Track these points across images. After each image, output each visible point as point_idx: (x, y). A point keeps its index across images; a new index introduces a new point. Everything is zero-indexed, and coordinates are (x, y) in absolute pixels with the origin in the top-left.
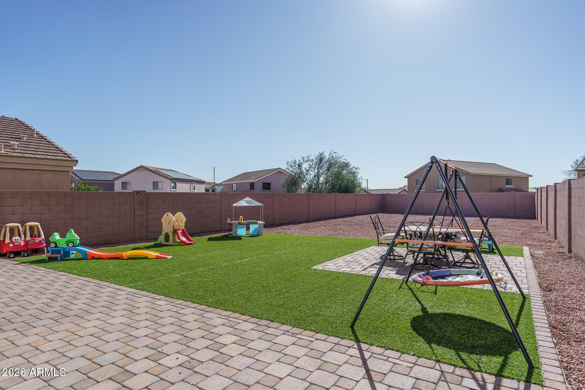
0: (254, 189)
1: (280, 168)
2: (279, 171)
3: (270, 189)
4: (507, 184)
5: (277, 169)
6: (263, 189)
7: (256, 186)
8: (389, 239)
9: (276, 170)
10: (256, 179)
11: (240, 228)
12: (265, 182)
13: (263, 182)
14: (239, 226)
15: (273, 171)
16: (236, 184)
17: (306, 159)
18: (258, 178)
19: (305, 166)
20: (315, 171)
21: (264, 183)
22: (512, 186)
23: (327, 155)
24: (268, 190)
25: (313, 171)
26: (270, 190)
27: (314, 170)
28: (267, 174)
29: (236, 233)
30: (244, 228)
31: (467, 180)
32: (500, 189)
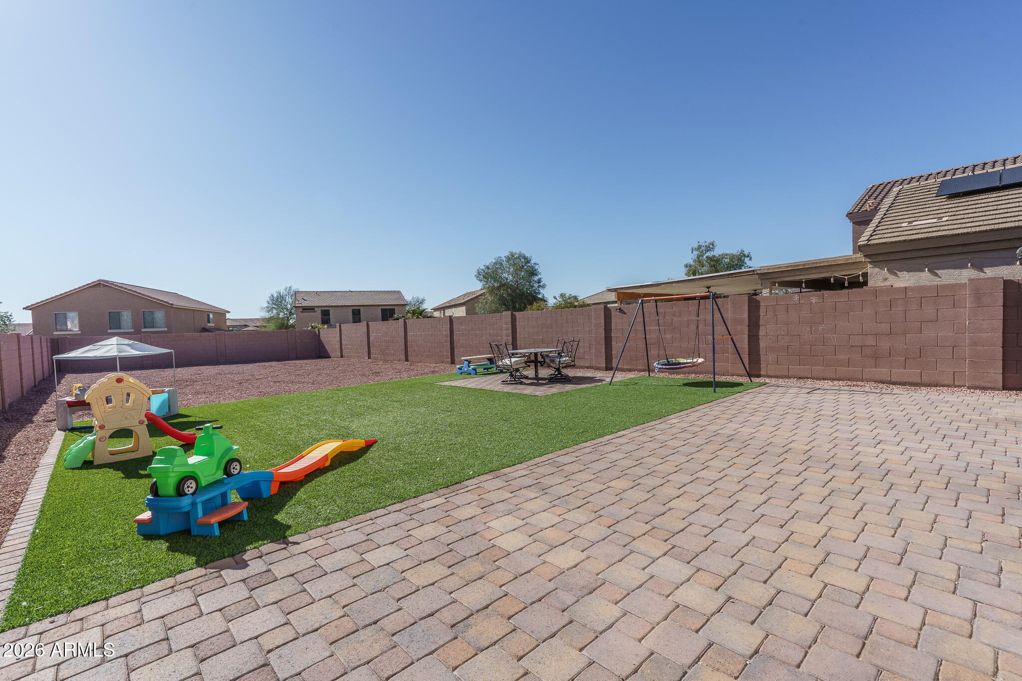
4: (209, 322)
31: (167, 316)
32: (203, 328)
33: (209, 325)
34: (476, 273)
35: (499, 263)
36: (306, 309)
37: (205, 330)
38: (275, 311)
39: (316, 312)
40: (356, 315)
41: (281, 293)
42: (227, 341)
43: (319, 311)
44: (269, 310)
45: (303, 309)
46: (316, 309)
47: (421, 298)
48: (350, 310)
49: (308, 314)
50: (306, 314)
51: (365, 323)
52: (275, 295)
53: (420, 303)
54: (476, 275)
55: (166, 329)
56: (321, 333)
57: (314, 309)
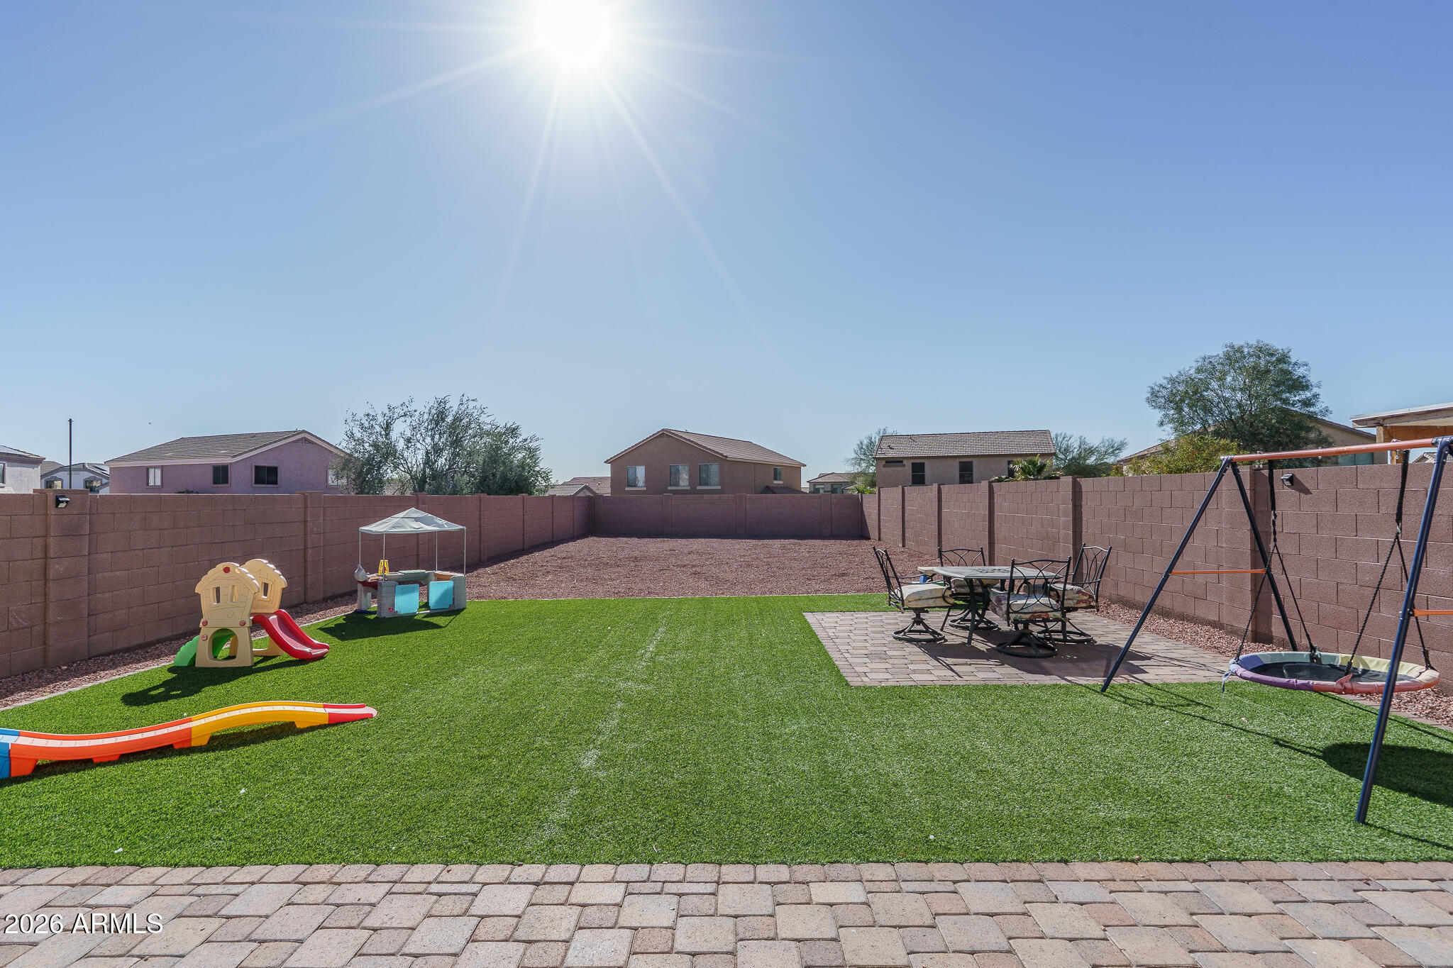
0: (227, 483)
1: (304, 432)
2: (302, 438)
3: (276, 483)
4: (775, 479)
5: (298, 434)
6: (256, 483)
7: (233, 475)
8: (926, 597)
9: (294, 435)
10: (235, 456)
11: (403, 593)
12: (261, 464)
13: (256, 464)
14: (398, 587)
15: (285, 439)
16: (162, 468)
17: (399, 411)
18: (241, 454)
19: (400, 429)
20: (426, 441)
21: (257, 468)
22: (781, 482)
23: (453, 406)
24: (269, 486)
25: (421, 441)
26: (276, 486)
27: (423, 441)
28: (268, 444)
29: (392, 608)
30: (412, 591)
31: (721, 471)
32: (767, 487)
33: (775, 482)
34: (1149, 395)
35: (1210, 369)
36: (891, 462)
37: (768, 490)
38: (864, 465)
39: (904, 466)
40: (966, 472)
41: (873, 438)
42: (748, 506)
43: (908, 464)
44: (858, 461)
45: (886, 462)
46: (905, 462)
47: (1118, 440)
48: (956, 463)
49: (893, 469)
50: (889, 469)
51: (985, 484)
52: (865, 442)
53: (1116, 450)
54: (1148, 399)
55: (719, 487)
56: (864, 500)
57: (902, 462)
